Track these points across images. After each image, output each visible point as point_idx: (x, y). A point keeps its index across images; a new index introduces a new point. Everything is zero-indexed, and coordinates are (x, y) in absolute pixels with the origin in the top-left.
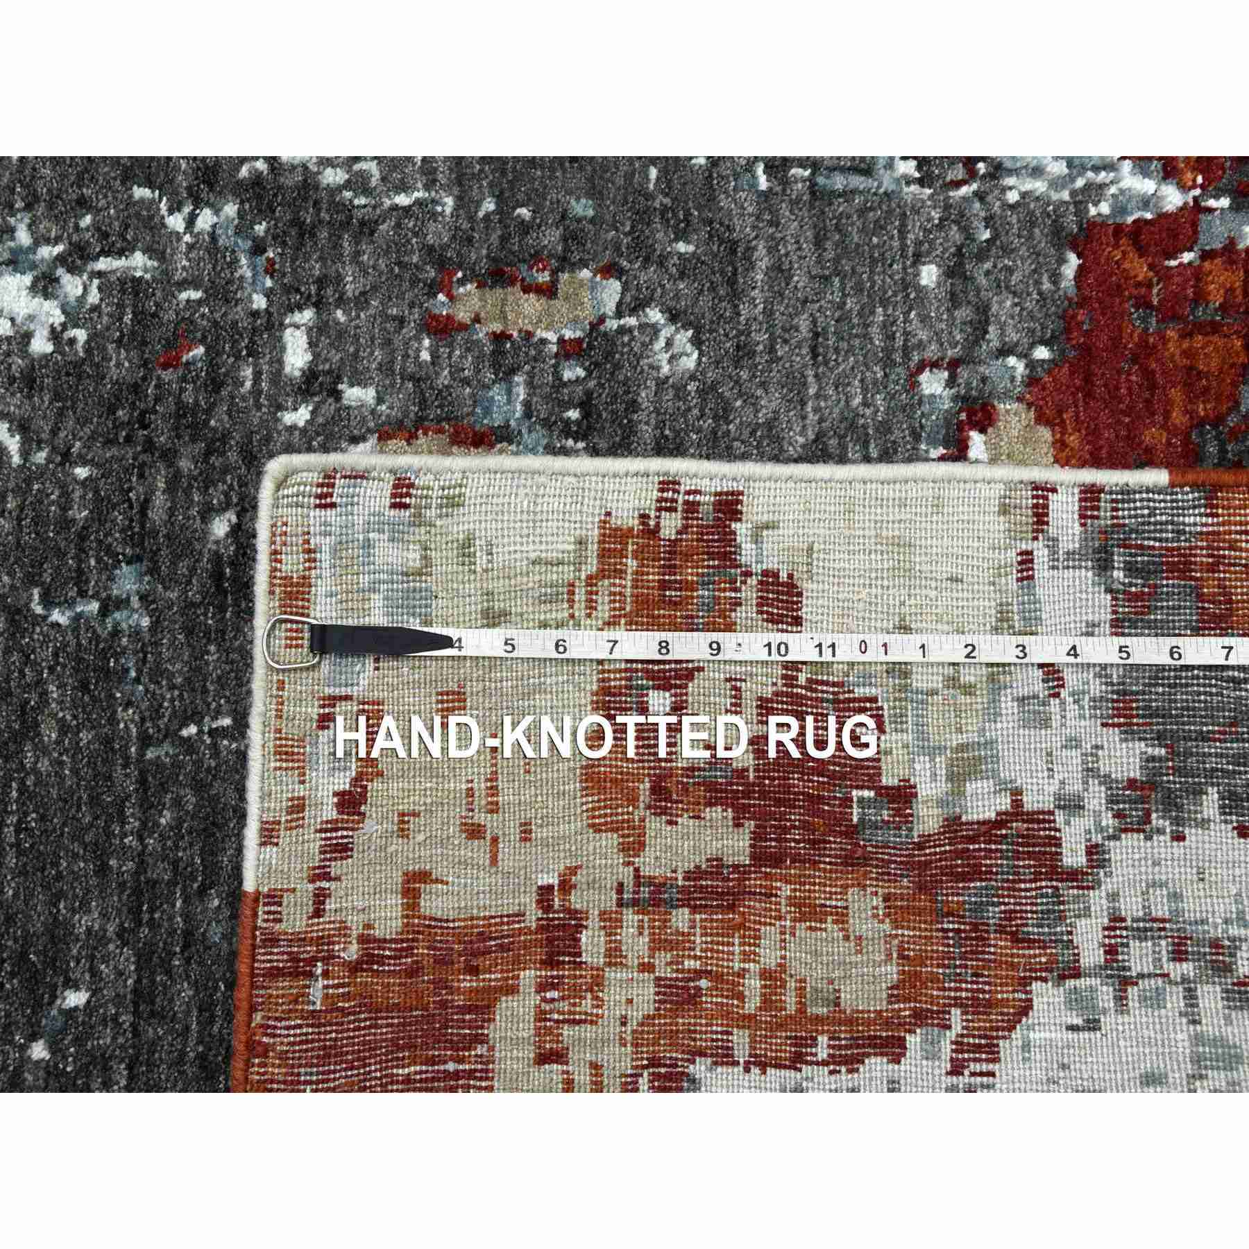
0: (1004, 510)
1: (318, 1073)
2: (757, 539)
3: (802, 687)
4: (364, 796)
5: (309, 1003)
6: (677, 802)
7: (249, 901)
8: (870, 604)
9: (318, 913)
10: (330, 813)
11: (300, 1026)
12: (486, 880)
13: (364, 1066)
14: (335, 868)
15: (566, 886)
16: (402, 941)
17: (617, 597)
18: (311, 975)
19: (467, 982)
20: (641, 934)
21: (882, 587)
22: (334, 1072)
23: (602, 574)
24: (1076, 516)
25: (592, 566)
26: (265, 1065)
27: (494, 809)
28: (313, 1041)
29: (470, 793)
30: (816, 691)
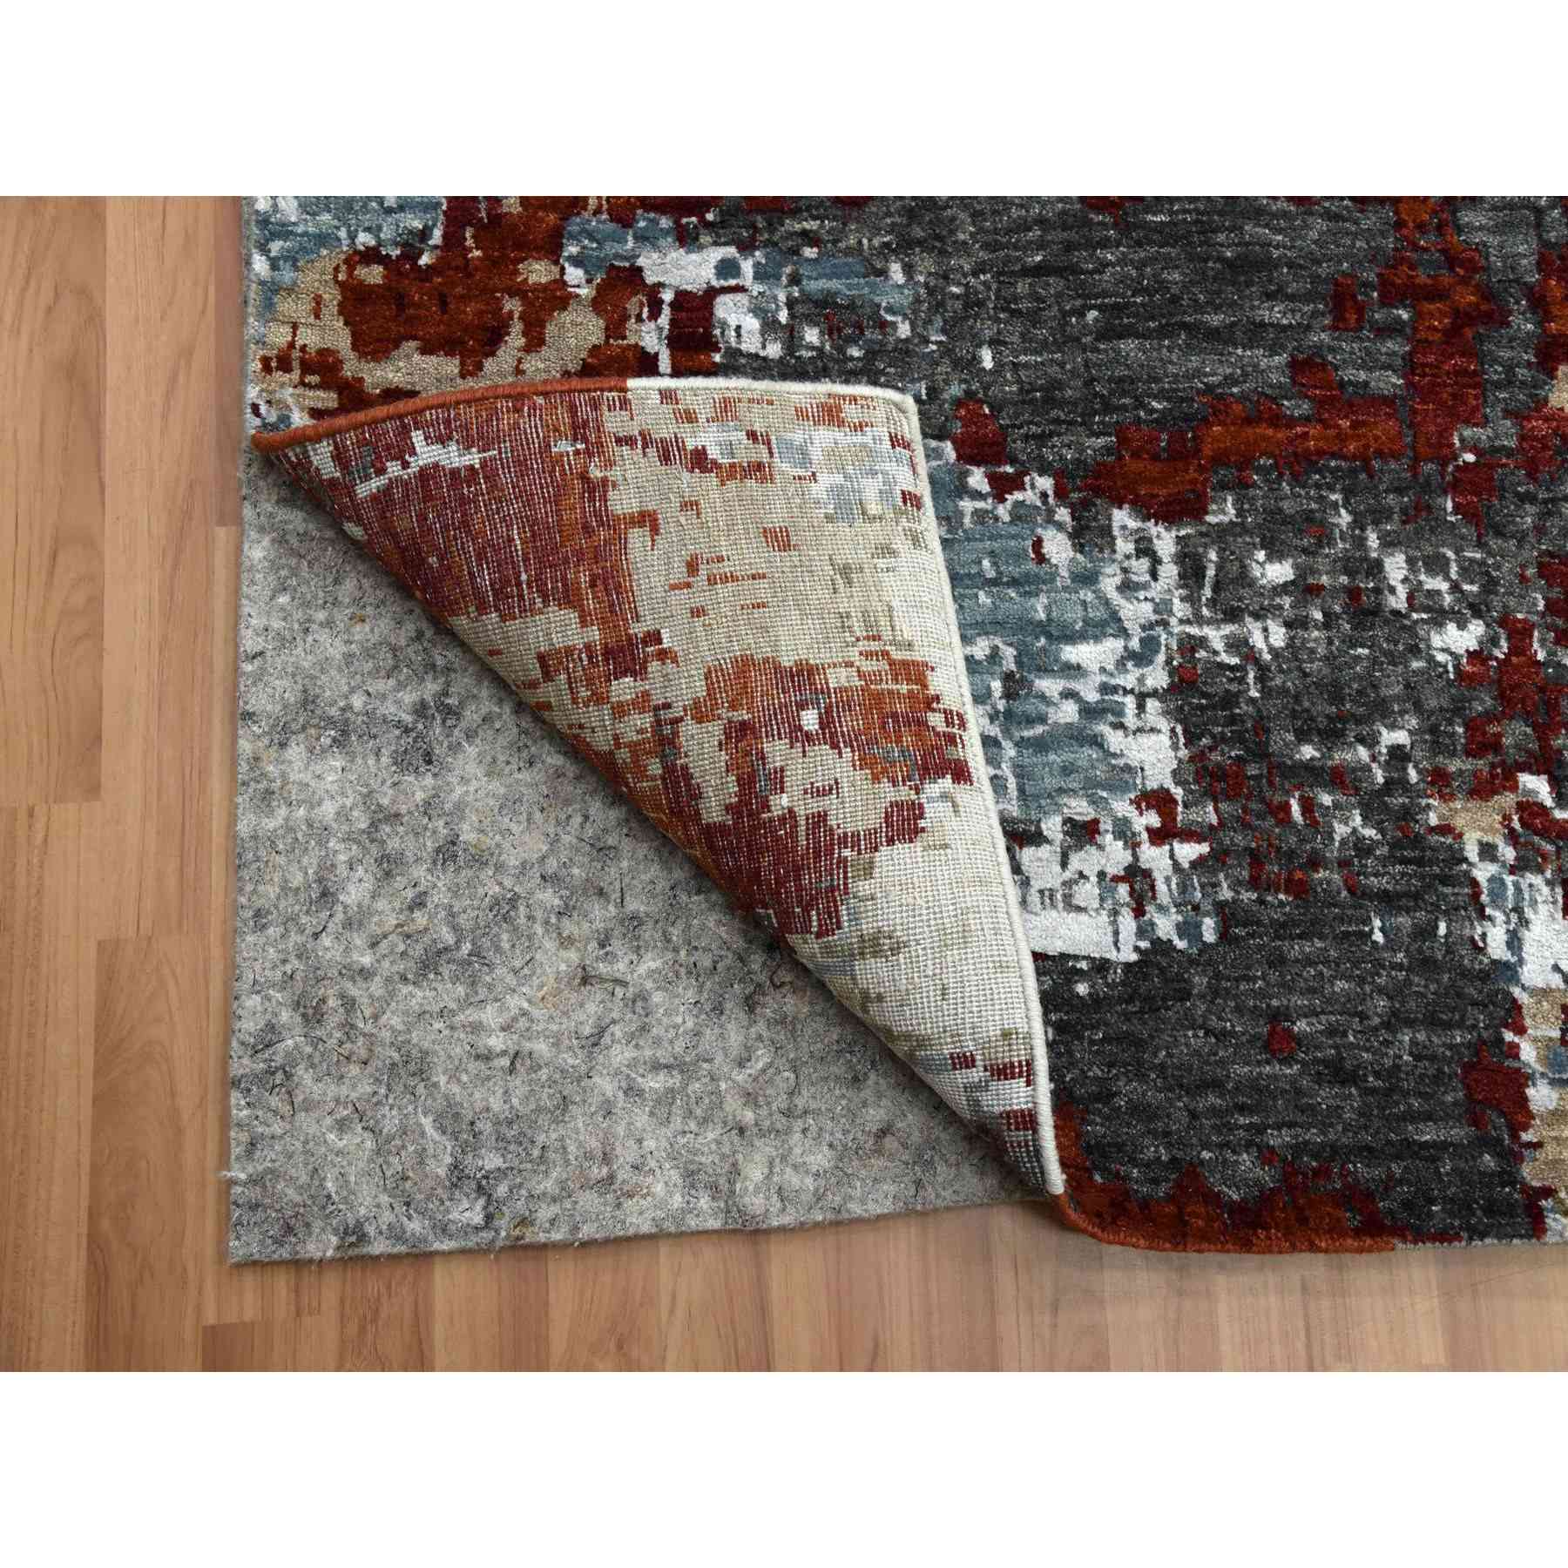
0: (1006, 1035)
1: (507, 458)
2: (945, 796)
3: (840, 853)
4: (704, 470)
5: (555, 441)
6: (736, 747)
7: (620, 384)
8: (914, 910)
9: (619, 441)
10: (690, 444)
11: (538, 437)
12: (658, 581)
13: (516, 498)
14: (651, 451)
15: (663, 655)
16: (607, 516)
17: (877, 677)
18: (575, 440)
19: (584, 579)
20: (638, 732)
21: (929, 920)
22: (510, 472)
23: (892, 663)
24: (1008, 1108)
25: (897, 655)
26: (508, 412)
27: (712, 581)
28: (529, 449)
29: (720, 559)
30: (838, 868)
